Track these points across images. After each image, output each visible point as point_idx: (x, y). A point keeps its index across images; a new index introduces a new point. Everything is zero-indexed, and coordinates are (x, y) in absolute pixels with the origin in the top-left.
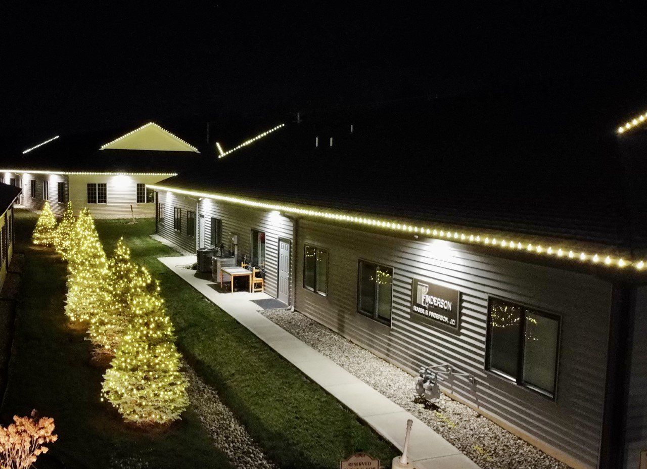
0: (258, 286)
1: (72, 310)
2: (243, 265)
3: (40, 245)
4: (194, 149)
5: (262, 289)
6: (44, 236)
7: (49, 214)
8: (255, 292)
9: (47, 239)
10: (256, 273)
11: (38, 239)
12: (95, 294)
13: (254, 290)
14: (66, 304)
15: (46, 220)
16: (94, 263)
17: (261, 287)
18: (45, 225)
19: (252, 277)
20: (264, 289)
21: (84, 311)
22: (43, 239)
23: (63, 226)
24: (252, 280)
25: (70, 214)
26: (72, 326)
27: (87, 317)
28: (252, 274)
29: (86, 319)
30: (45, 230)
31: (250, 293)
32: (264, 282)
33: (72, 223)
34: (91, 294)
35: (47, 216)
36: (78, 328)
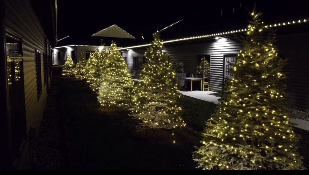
0: (206, 87)
1: (103, 98)
2: (192, 76)
3: (66, 76)
4: (134, 37)
5: (208, 89)
6: (68, 71)
7: (71, 60)
8: (205, 90)
9: (69, 72)
10: (205, 79)
11: (65, 73)
12: (120, 86)
13: (204, 89)
14: (98, 95)
15: (69, 63)
16: (119, 65)
17: (207, 88)
18: (68, 65)
19: (203, 81)
20: (209, 89)
21: (113, 99)
22: (68, 72)
23: (79, 64)
24: (203, 83)
25: (83, 58)
26: (103, 110)
27: (114, 103)
28: (203, 80)
29: (114, 104)
30: (69, 68)
31: (201, 91)
32: (209, 84)
33: (84, 62)
34: (117, 86)
35: (69, 61)
36: (107, 110)
